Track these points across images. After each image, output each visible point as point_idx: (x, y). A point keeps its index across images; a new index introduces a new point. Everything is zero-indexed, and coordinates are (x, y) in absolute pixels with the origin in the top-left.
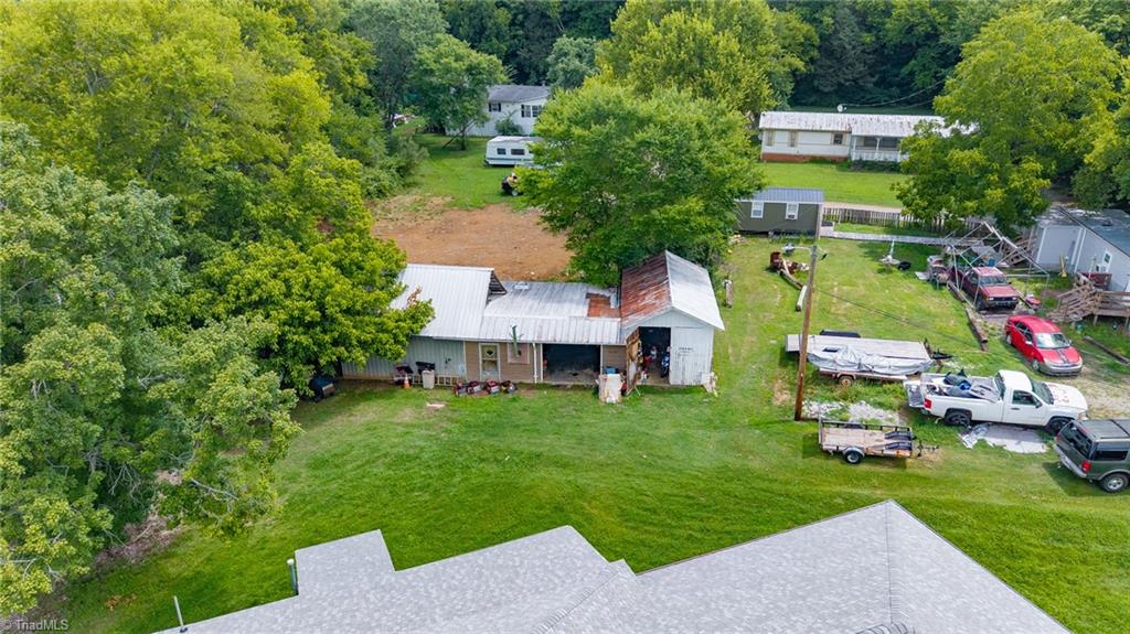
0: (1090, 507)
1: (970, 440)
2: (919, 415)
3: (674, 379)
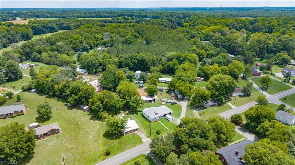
0: (172, 105)
1: (168, 103)
2: (166, 102)
3: (155, 102)
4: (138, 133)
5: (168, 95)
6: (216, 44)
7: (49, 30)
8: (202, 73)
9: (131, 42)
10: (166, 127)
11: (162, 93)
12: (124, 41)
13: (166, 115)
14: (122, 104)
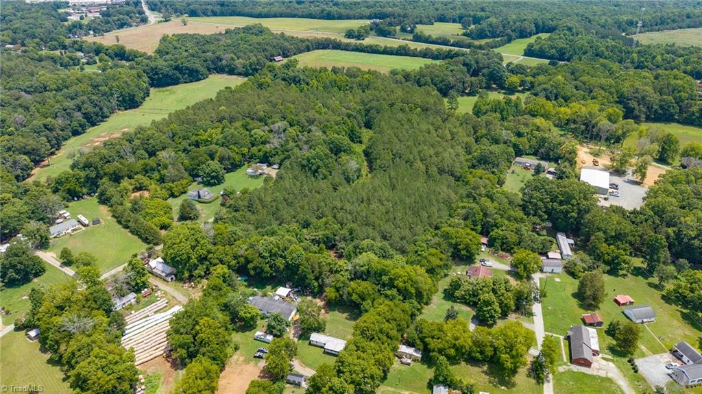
7: (186, 75)
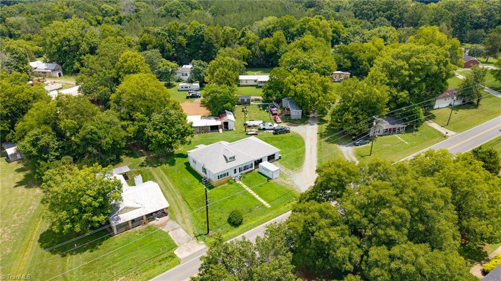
0: (276, 136)
1: (265, 131)
2: (260, 129)
3: (229, 129)
4: (163, 225)
5: (265, 114)
6: (360, 14)
8: (345, 60)
9: (178, 13)
10: (262, 201)
11: (248, 108)
12: (164, 12)
13: (261, 161)
14: (123, 133)
